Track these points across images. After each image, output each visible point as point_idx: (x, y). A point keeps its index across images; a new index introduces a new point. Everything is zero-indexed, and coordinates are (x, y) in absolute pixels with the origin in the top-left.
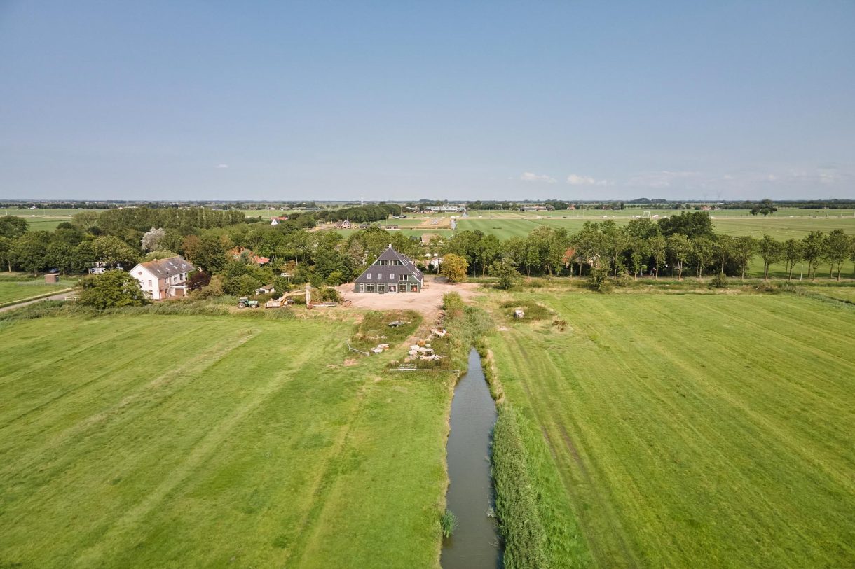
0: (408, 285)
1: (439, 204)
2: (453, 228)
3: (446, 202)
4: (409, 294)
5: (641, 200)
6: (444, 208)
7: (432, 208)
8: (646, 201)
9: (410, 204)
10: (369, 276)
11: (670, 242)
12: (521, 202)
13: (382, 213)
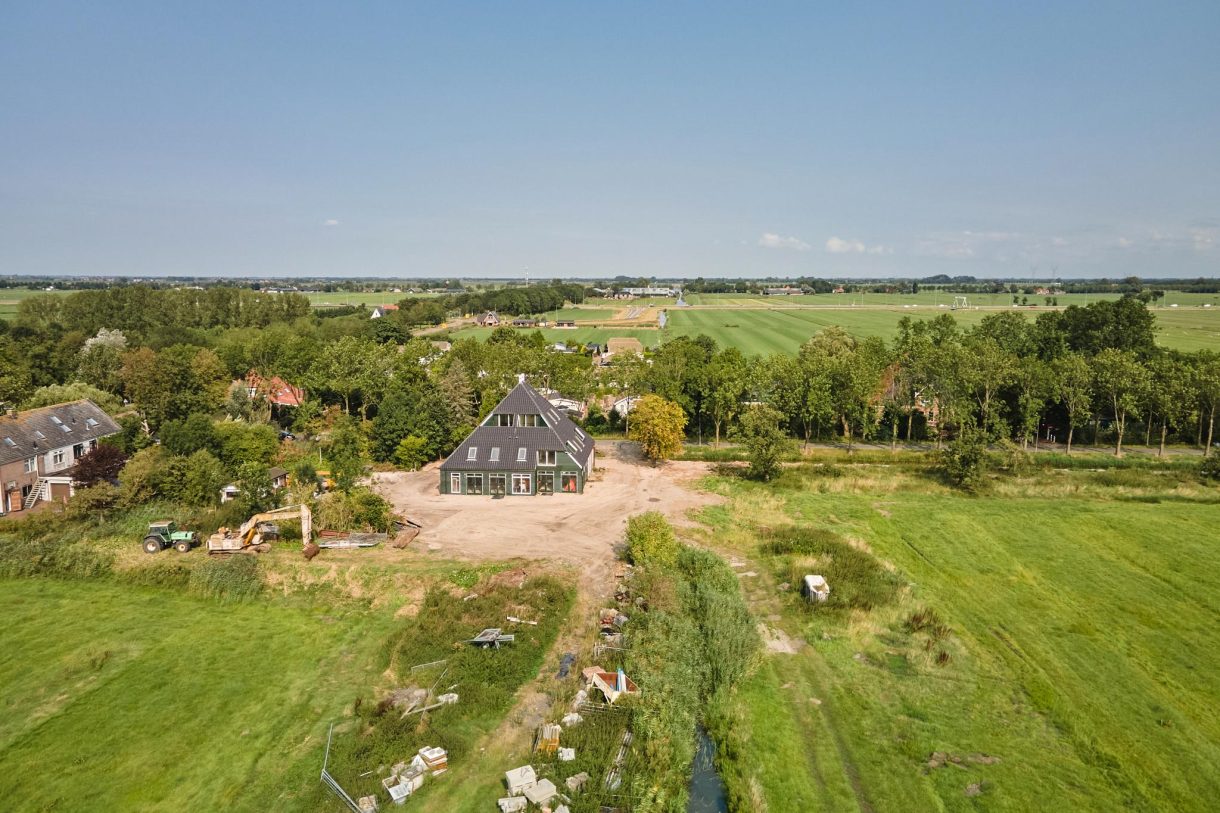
0: (558, 476)
1: (642, 283)
2: (662, 325)
3: (653, 279)
4: (559, 497)
5: (938, 277)
6: (649, 290)
7: (631, 290)
8: (946, 279)
9: (600, 284)
10: (472, 454)
11: (1100, 368)
12: (761, 280)
13: (553, 299)
